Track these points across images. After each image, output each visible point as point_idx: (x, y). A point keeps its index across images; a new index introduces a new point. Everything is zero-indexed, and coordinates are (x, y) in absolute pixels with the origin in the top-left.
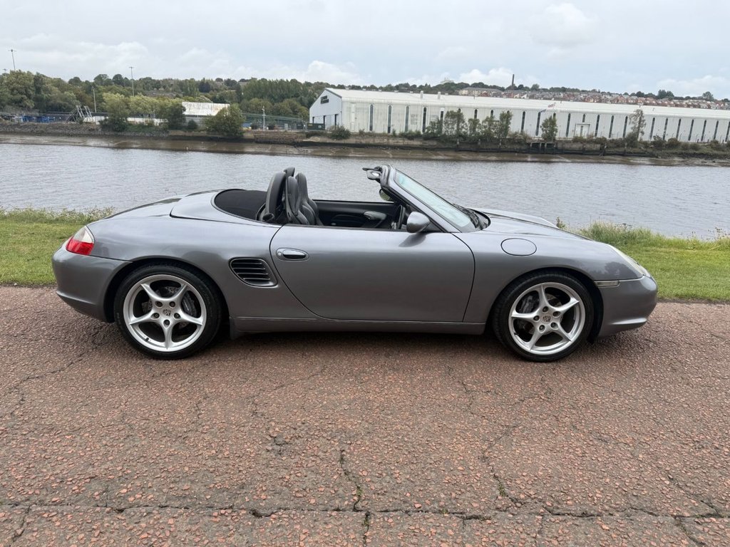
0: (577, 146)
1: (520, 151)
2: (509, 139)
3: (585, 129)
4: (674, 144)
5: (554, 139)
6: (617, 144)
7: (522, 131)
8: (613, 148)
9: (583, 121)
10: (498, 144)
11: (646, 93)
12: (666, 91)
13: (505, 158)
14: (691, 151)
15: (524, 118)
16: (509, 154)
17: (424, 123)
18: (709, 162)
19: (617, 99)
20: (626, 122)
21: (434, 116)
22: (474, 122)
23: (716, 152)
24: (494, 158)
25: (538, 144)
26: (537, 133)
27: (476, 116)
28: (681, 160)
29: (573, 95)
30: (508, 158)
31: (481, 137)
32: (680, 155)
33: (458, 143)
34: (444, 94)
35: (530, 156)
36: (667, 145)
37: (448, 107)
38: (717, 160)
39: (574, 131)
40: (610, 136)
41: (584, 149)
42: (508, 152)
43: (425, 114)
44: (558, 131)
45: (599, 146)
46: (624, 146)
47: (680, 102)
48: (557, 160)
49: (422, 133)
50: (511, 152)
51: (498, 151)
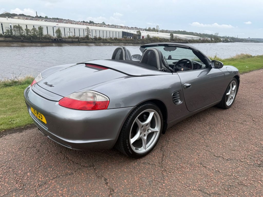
0: (70, 40)
1: (49, 42)
2: (44, 37)
3: (71, 34)
4: (100, 39)
5: (61, 38)
6: (83, 39)
7: (48, 34)
8: (82, 40)
9: (70, 31)
10: (40, 39)
11: (86, 21)
12: (92, 21)
13: (44, 45)
14: (105, 41)
15: (47, 29)
16: (46, 43)
17: (3, 30)
18: (111, 45)
19: (77, 23)
20: (84, 31)
21: (7, 27)
22: (27, 30)
23: (112, 41)
24: (40, 45)
25: (56, 39)
26: (54, 35)
27: (27, 28)
28: (103, 44)
29: (62, 21)
30: (46, 45)
31: (32, 37)
32: (103, 42)
33: (22, 39)
34: (9, 18)
35: (54, 44)
36: (98, 39)
37: (13, 23)
38: (113, 44)
39: (67, 34)
40: (80, 36)
41: (73, 41)
42: (44, 42)
43: (2, 26)
44: (62, 34)
45: (77, 40)
46: (85, 40)
47: (97, 25)
48: (64, 45)
49: (3, 35)
50: (46, 42)
51: (41, 42)
